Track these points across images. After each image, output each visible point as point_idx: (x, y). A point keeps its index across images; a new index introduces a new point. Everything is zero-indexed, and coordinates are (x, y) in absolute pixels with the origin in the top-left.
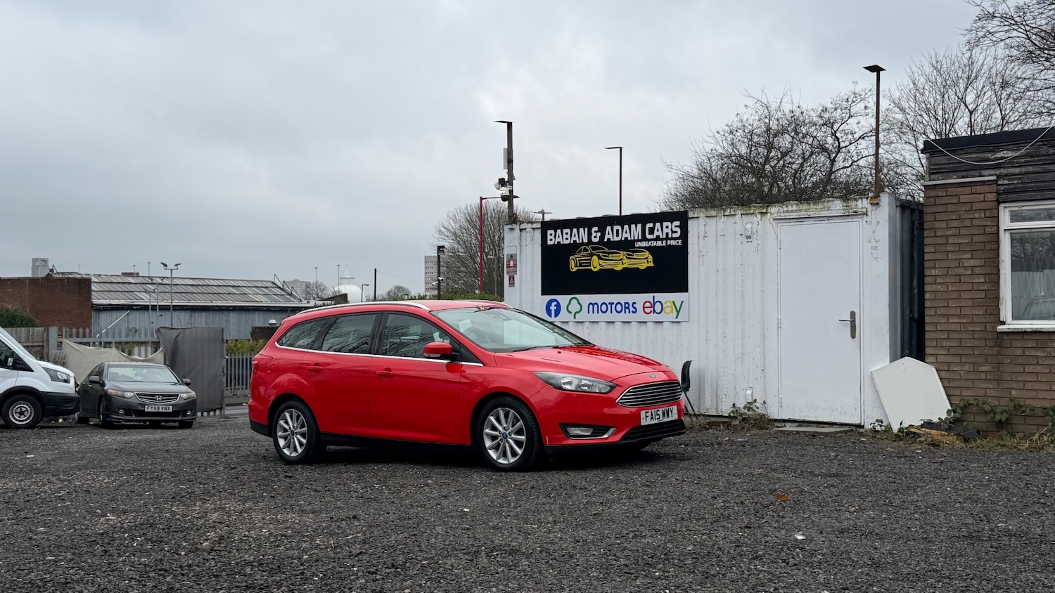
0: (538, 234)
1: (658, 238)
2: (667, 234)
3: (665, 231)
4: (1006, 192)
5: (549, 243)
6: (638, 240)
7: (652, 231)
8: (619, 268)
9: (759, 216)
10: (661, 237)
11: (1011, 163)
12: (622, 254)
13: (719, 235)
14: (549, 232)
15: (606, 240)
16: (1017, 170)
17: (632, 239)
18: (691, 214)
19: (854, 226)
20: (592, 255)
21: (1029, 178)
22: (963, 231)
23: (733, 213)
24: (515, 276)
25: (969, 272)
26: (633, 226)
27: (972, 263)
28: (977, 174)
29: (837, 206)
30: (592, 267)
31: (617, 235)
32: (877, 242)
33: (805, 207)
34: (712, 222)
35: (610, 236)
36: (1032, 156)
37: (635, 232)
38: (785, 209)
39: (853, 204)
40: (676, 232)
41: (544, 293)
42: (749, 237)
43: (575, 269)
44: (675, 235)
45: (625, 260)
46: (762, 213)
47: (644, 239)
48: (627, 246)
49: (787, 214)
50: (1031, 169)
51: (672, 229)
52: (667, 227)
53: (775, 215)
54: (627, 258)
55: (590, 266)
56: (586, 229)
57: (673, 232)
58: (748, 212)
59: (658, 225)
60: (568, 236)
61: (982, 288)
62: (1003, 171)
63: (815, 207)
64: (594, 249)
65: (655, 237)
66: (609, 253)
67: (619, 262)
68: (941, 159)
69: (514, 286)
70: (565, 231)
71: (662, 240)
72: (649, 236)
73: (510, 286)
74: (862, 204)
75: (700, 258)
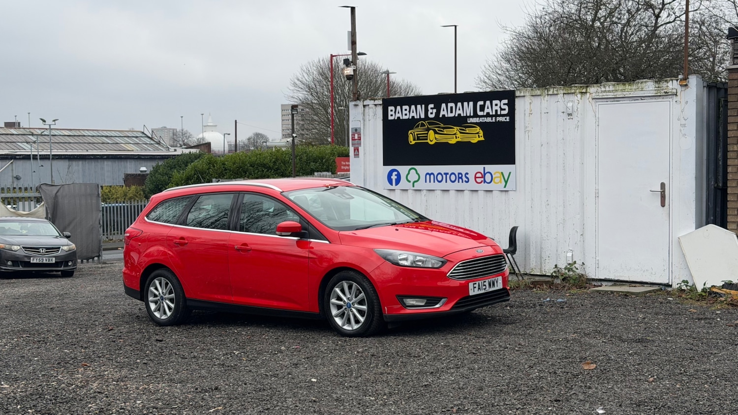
0: (380, 110)
1: (488, 115)
2: (496, 111)
3: (495, 108)
5: (390, 118)
6: (470, 117)
7: (482, 108)
8: (453, 141)
9: (579, 96)
10: (491, 114)
12: (456, 130)
13: (543, 112)
14: (390, 108)
15: (441, 116)
17: (465, 115)
18: (517, 94)
19: (663, 105)
20: (428, 130)
23: (555, 92)
24: (360, 148)
26: (466, 104)
29: (649, 86)
30: (428, 141)
31: (452, 112)
32: (685, 120)
33: (621, 87)
34: (536, 101)
35: (445, 113)
37: (467, 109)
38: (603, 89)
39: (664, 85)
40: (505, 109)
41: (385, 164)
42: (570, 115)
43: (413, 142)
44: (503, 112)
45: (459, 135)
46: (582, 93)
47: (475, 115)
48: (460, 122)
49: (604, 94)
51: (500, 107)
52: (496, 105)
53: (594, 94)
54: (461, 133)
55: (427, 139)
56: (423, 106)
57: (502, 109)
58: (569, 92)
59: (488, 103)
60: (407, 112)
63: (630, 87)
64: (430, 124)
65: (485, 114)
66: (444, 128)
67: (454, 136)
69: (358, 157)
70: (404, 107)
71: (492, 116)
72: (480, 113)
73: (355, 157)
74: (673, 85)
75: (527, 133)
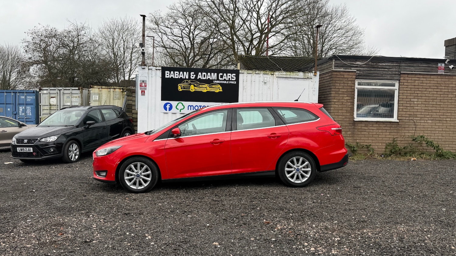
0: (159, 73)
1: (225, 80)
2: (229, 78)
3: (228, 77)
4: (358, 76)
5: (166, 77)
6: (215, 80)
7: (222, 77)
8: (205, 91)
9: (270, 75)
10: (226, 79)
11: (361, 66)
12: (206, 85)
13: (253, 81)
14: (166, 72)
15: (198, 78)
16: (362, 69)
17: (212, 79)
18: (240, 72)
19: (307, 82)
20: (190, 84)
21: (365, 72)
22: (345, 87)
23: (259, 73)
24: (145, 91)
25: (346, 101)
27: (347, 98)
28: (350, 68)
29: (301, 74)
30: (190, 90)
31: (204, 77)
32: (315, 89)
33: (289, 73)
34: (249, 76)
35: (201, 77)
36: (366, 65)
37: (214, 76)
38: (281, 74)
39: (307, 74)
40: (234, 78)
41: (162, 99)
42: (265, 83)
43: (181, 90)
44: (233, 79)
45: (208, 88)
46: (271, 74)
47: (218, 79)
48: (209, 82)
49: (282, 76)
50: (366, 69)
51: (231, 77)
52: (229, 76)
53: (277, 75)
54: (209, 87)
56: (188, 73)
57: (232, 78)
58: (266, 73)
59: (225, 74)
60: (178, 75)
61: (350, 107)
62: (358, 69)
63: (293, 74)
64: (191, 82)
65: (223, 79)
66: (200, 84)
67: (205, 88)
68: (338, 62)
69: (145, 95)
70: (176, 72)
71: (227, 81)
72: (221, 79)
73: (142, 95)
74: (311, 75)
75: (244, 90)
